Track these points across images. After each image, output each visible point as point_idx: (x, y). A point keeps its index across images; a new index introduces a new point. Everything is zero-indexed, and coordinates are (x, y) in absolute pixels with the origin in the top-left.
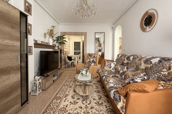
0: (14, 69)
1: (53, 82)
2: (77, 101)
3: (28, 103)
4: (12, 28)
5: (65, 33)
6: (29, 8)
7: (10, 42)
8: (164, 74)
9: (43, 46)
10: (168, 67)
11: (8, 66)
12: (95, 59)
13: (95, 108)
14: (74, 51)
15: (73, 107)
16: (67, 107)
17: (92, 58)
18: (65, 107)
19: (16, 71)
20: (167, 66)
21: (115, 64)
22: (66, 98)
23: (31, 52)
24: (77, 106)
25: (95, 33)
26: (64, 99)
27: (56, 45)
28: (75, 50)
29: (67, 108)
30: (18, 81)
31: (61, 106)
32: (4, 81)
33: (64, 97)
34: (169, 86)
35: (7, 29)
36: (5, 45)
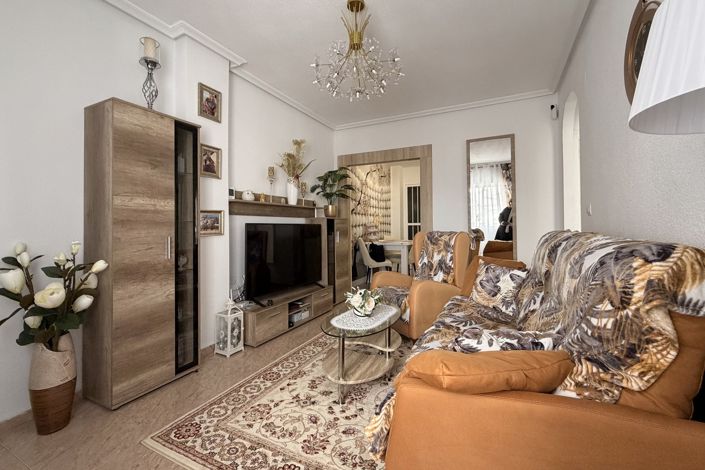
0: (155, 270)
1: (290, 326)
2: (319, 398)
3: (196, 371)
4: (155, 167)
5: (352, 157)
6: (213, 103)
7: (148, 202)
8: (599, 328)
9: (268, 210)
10: (618, 290)
11: (141, 260)
12: (450, 255)
13: (360, 435)
14: (406, 224)
15: (295, 411)
16: (277, 405)
17: (439, 252)
18: (272, 405)
19: (162, 276)
20: (615, 287)
21: (519, 281)
22: (292, 381)
23: (217, 228)
24: (306, 412)
25: (468, 142)
26: (284, 384)
27: (314, 205)
28: (410, 221)
29: (274, 410)
30: (166, 303)
31: (264, 401)
32: (131, 297)
33: (289, 376)
34: (607, 392)
35: (141, 171)
36: (135, 211)
